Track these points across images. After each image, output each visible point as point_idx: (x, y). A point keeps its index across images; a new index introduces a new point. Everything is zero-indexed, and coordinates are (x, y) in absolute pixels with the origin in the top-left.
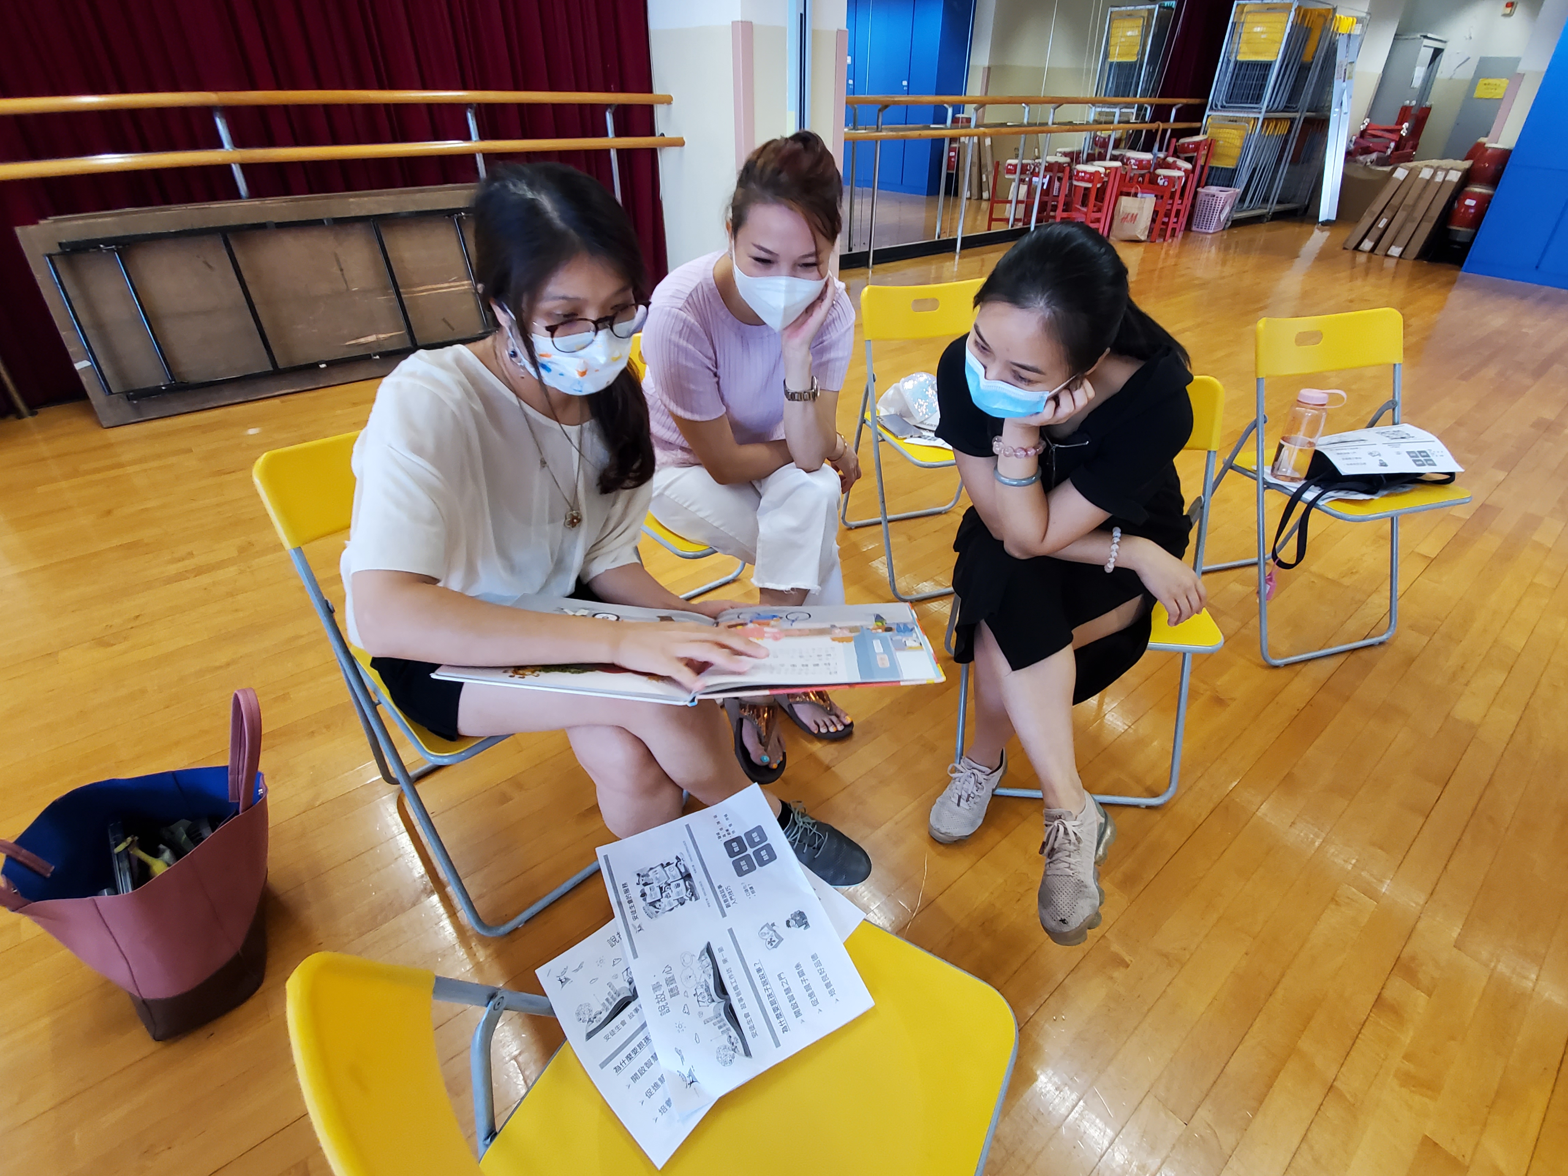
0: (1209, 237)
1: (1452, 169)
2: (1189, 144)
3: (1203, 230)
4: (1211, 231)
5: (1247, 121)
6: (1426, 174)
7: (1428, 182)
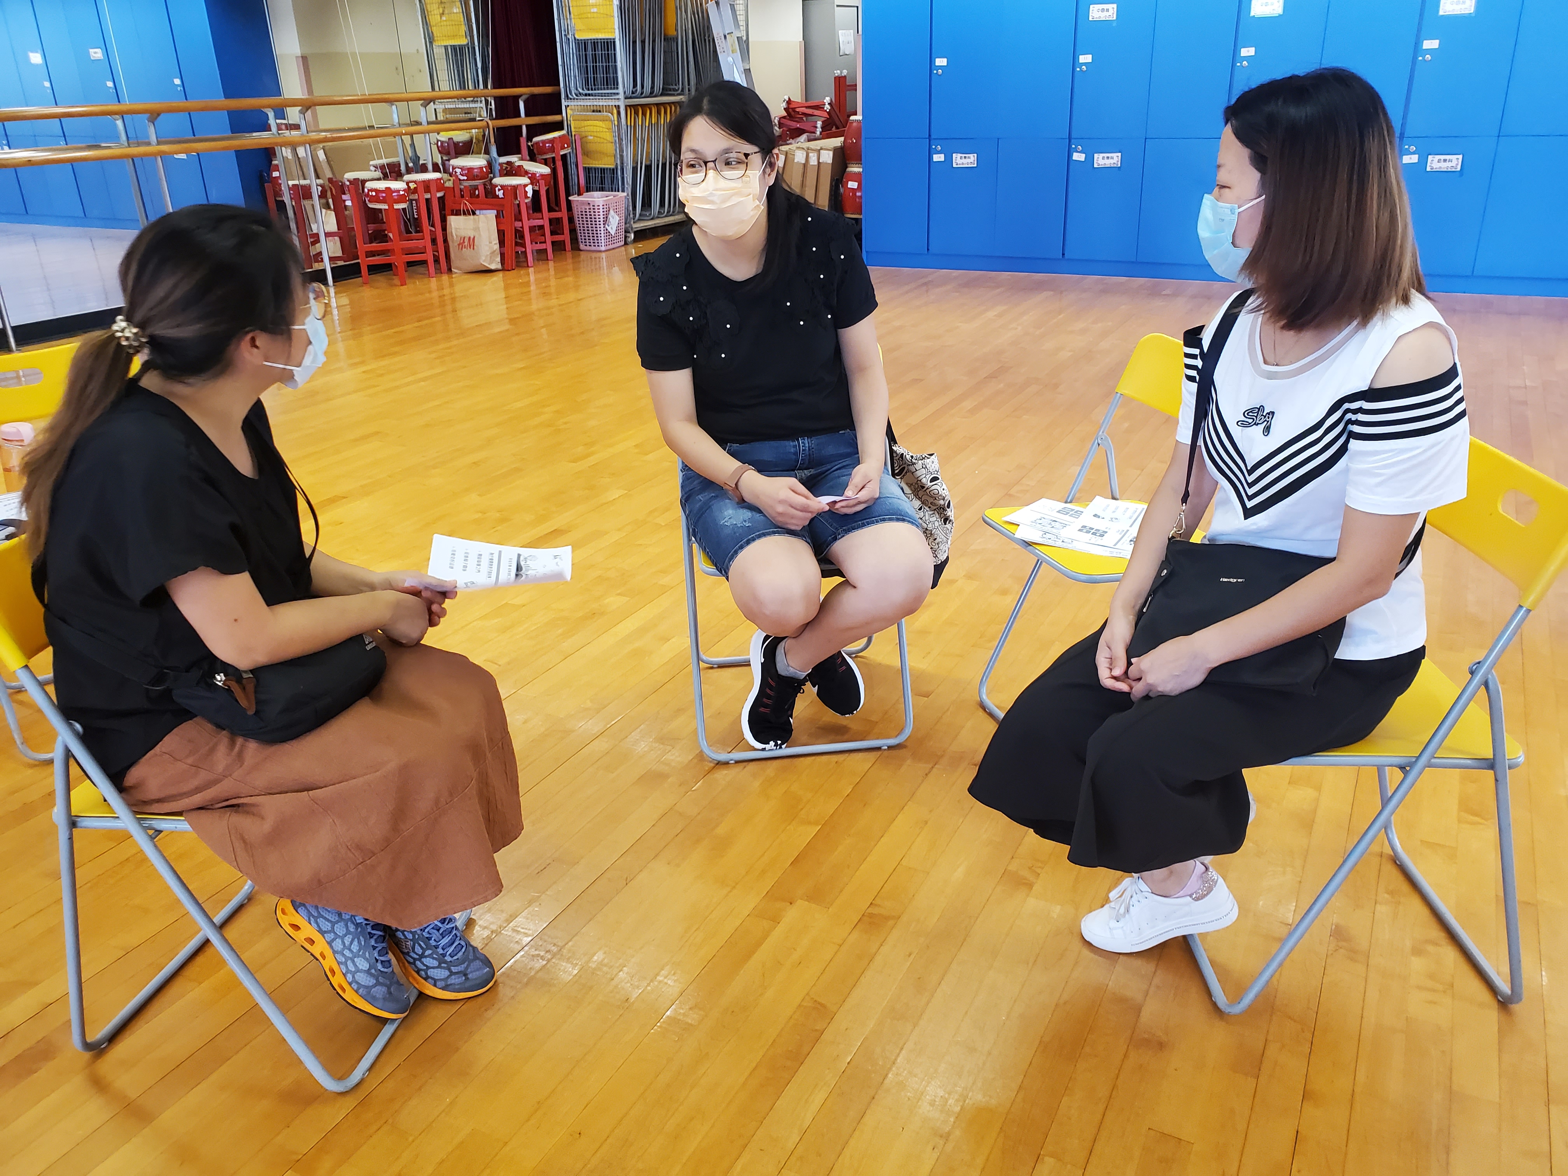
0: (603, 255)
1: (821, 149)
2: (544, 142)
3: (593, 248)
4: (603, 248)
5: (609, 109)
6: (800, 157)
7: (805, 165)
